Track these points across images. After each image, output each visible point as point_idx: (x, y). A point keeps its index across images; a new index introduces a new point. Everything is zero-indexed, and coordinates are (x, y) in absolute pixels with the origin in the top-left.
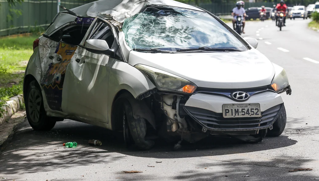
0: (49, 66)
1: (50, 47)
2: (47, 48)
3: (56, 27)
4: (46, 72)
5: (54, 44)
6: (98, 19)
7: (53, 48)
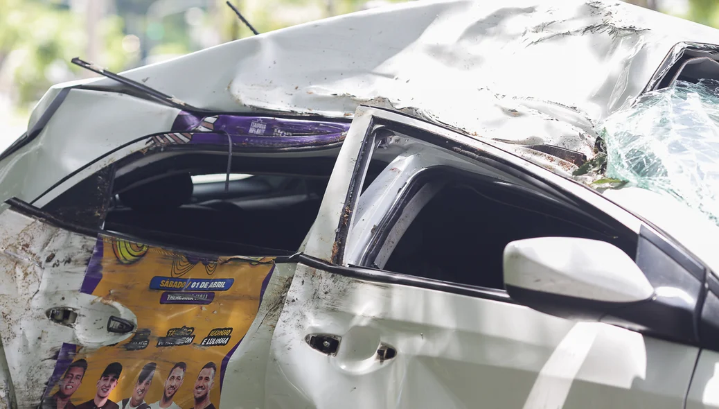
0: (55, 358)
1: (49, 260)
2: (30, 270)
3: (72, 164)
4: (38, 392)
5: (67, 246)
6: (376, 120)
7: (69, 267)
